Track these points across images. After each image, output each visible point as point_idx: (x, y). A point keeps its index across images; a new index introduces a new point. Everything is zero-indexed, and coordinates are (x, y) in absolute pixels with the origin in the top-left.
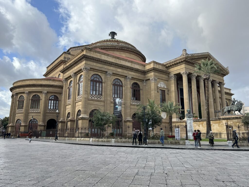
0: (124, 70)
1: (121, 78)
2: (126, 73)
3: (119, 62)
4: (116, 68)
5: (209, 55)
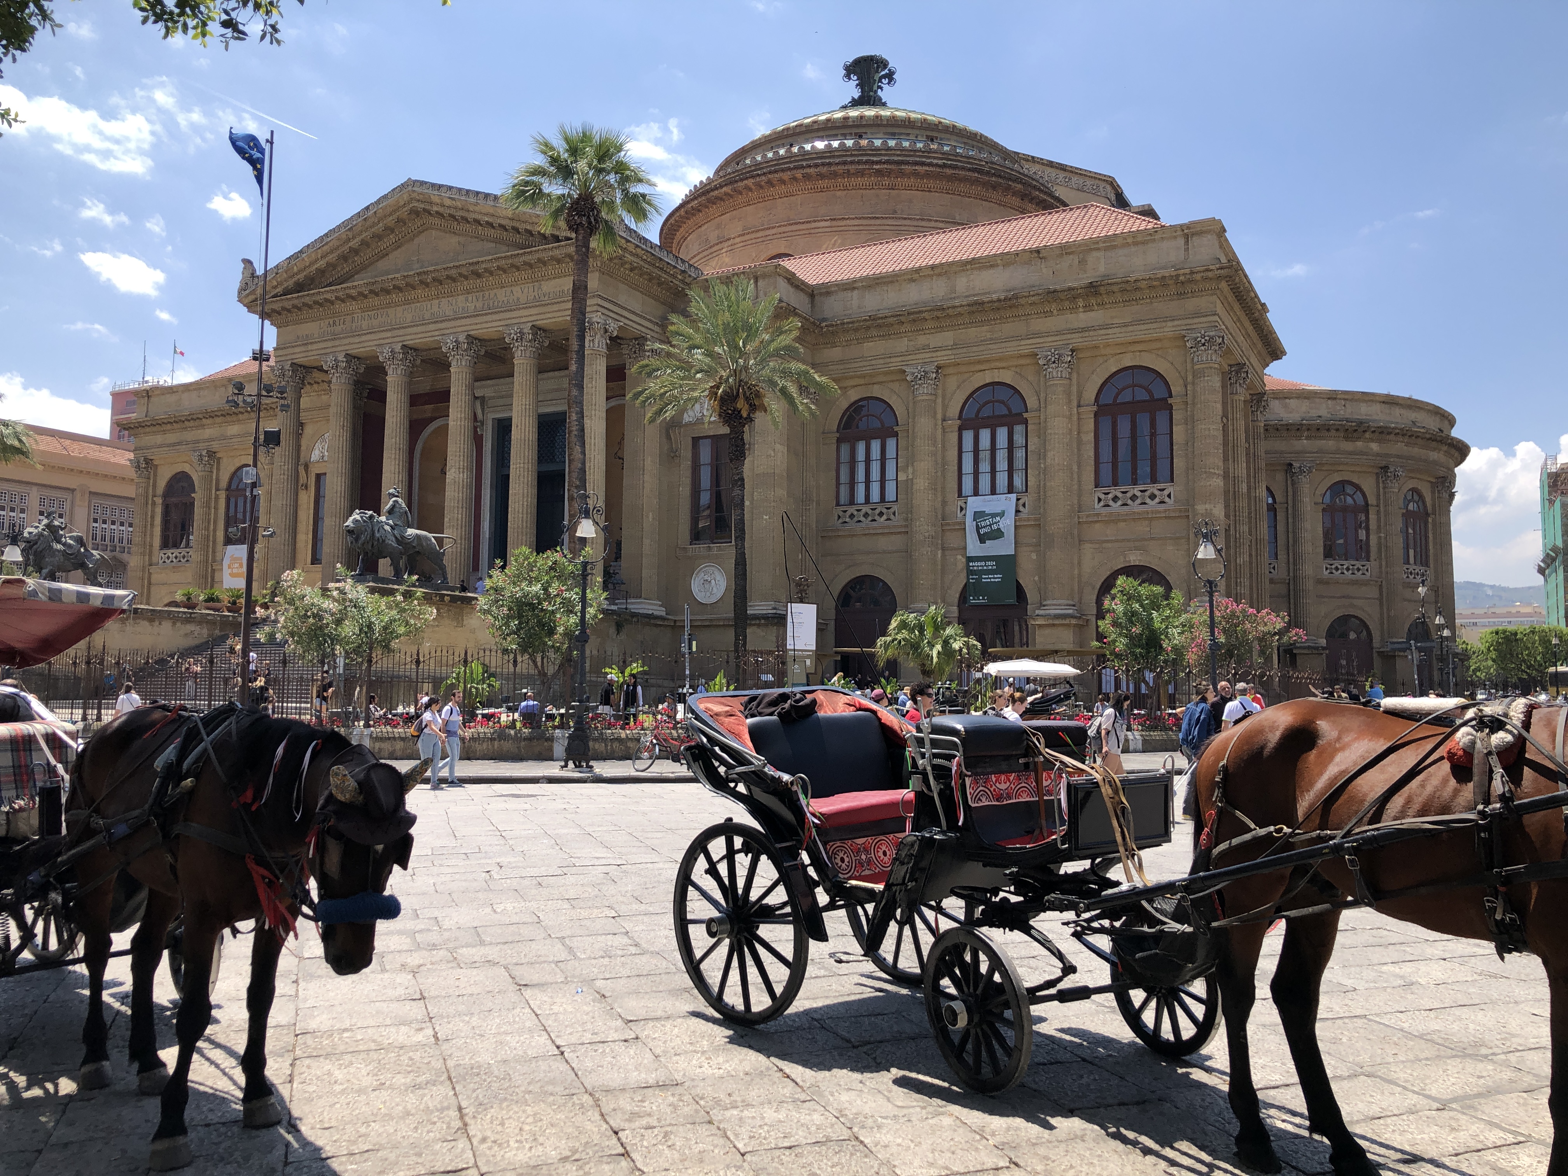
5: (414, 195)
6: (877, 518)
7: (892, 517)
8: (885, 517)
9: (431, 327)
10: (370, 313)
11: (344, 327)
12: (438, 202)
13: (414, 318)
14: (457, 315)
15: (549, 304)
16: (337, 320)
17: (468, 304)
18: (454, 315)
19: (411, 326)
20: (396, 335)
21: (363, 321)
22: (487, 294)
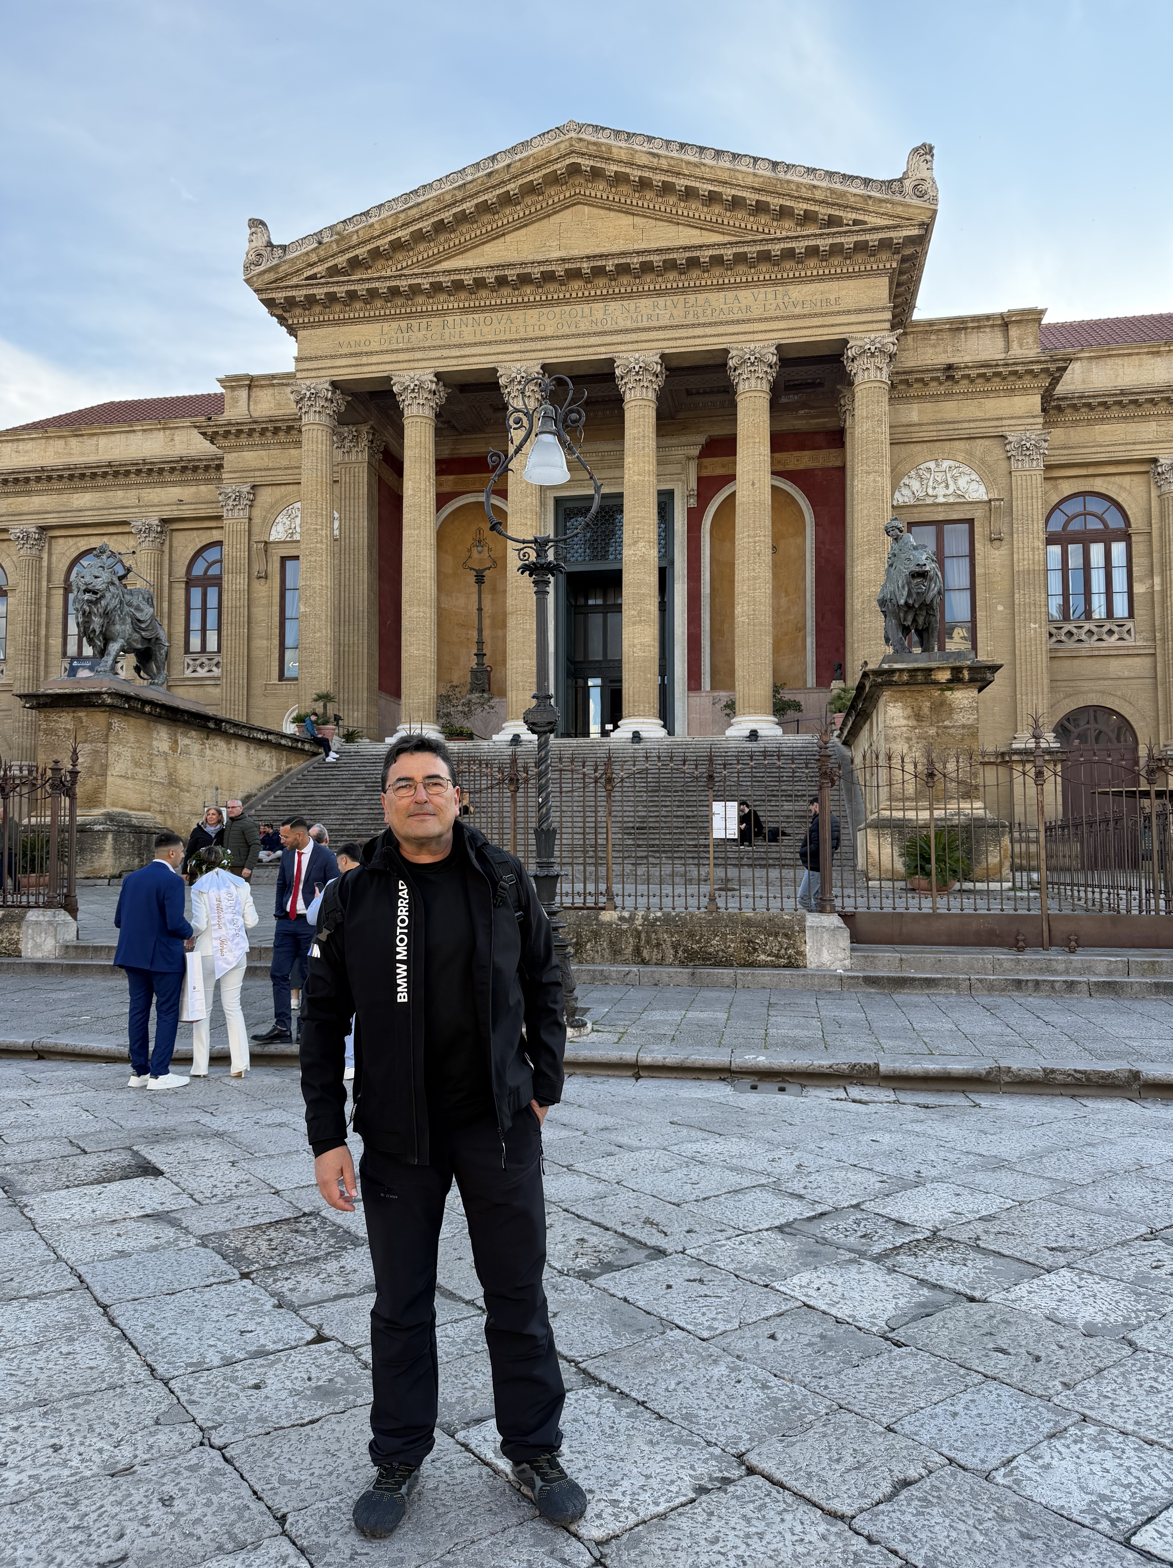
0: (111, 494)
1: (115, 537)
2: (125, 503)
3: (82, 454)
4: (60, 491)
5: (577, 146)
6: (1105, 637)
7: (1126, 636)
8: (1116, 636)
9: (594, 340)
10: (476, 316)
11: (429, 334)
12: (624, 158)
13: (560, 326)
14: (640, 325)
15: (804, 316)
16: (414, 323)
17: (658, 311)
18: (635, 325)
19: (558, 337)
20: (529, 348)
21: (463, 327)
22: (691, 298)
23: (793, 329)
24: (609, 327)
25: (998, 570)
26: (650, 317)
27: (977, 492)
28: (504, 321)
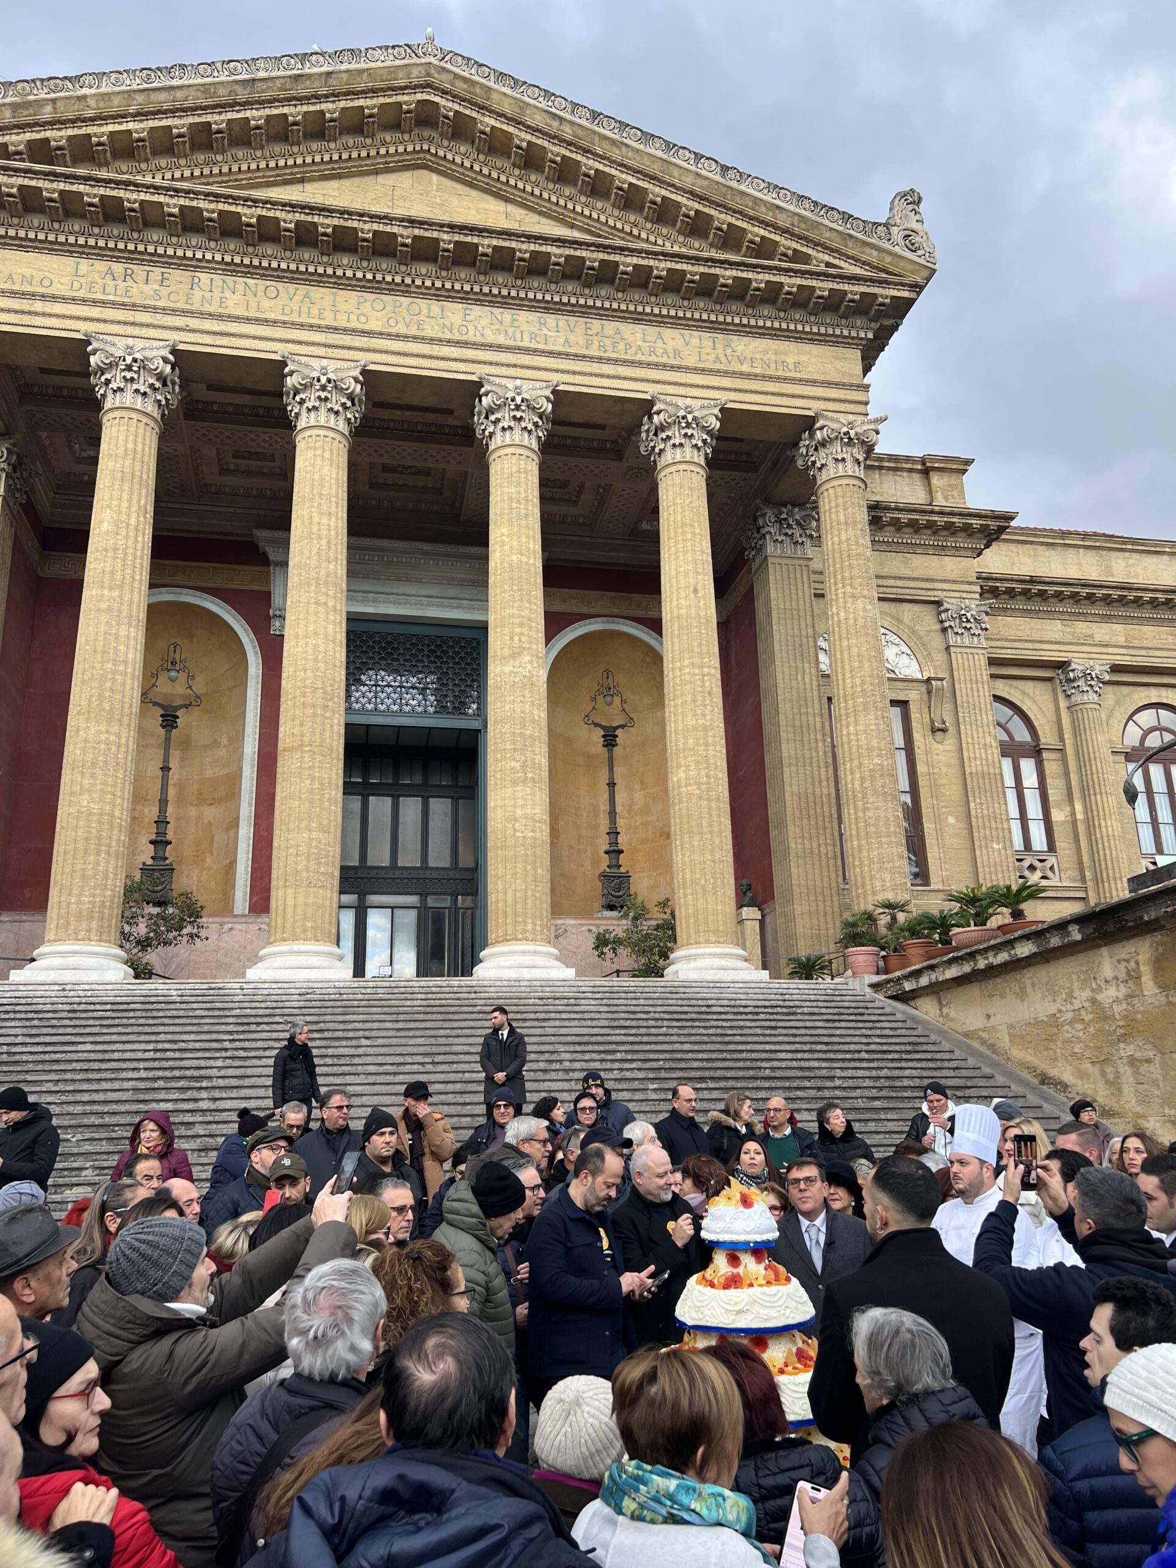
9: (446, 351)
10: (250, 281)
11: (164, 292)
12: (507, 111)
13: (391, 322)
14: (519, 344)
15: (756, 377)
16: (139, 270)
17: (545, 331)
18: (511, 343)
19: (389, 336)
20: (340, 343)
21: (228, 294)
22: (596, 324)
23: (740, 391)
24: (470, 337)
25: (944, 770)
26: (533, 336)
27: (909, 668)
28: (298, 298)
